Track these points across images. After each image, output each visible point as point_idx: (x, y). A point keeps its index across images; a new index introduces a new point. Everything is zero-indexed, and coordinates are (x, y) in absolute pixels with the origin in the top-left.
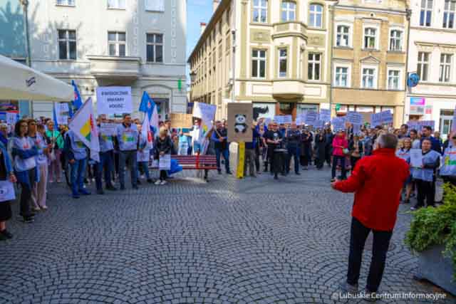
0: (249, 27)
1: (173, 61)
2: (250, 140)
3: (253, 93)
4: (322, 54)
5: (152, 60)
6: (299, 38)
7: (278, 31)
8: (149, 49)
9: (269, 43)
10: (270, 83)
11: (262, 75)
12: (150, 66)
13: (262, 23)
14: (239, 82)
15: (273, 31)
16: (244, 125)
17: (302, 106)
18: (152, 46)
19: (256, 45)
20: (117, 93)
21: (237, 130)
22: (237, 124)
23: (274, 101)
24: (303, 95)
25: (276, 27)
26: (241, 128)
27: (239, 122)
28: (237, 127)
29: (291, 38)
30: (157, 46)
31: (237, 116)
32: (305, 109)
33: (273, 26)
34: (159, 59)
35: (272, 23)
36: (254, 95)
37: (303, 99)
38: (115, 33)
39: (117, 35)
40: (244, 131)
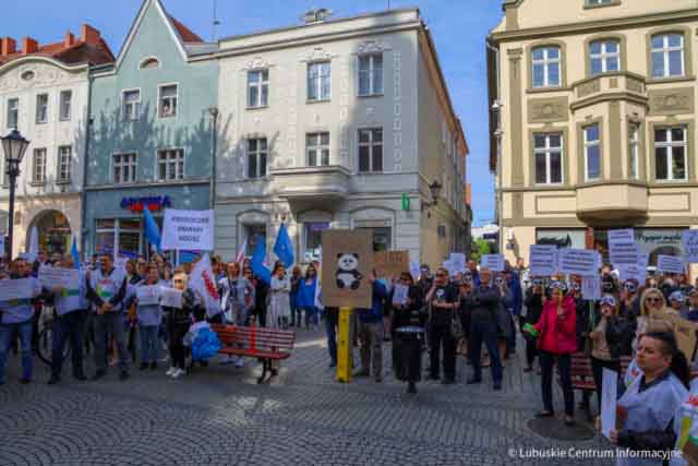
0: (525, 98)
1: (397, 168)
2: (368, 304)
3: (537, 213)
4: (686, 126)
5: (368, 170)
6: (622, 103)
7: (579, 96)
8: (363, 152)
9: (567, 120)
10: (571, 193)
11: (556, 177)
12: (363, 178)
13: (553, 86)
14: (510, 194)
15: (572, 97)
16: (354, 272)
17: (646, 233)
18: (367, 148)
19: (539, 126)
20: (194, 220)
21: (340, 284)
22: (341, 271)
23: (582, 224)
24: (645, 212)
25: (576, 89)
26: (348, 279)
27: (345, 268)
28: (342, 277)
29: (606, 104)
30: (374, 148)
31: (339, 256)
32: (653, 238)
33: (572, 89)
34: (378, 166)
35: (569, 83)
36: (539, 216)
37: (647, 218)
38: (315, 135)
39: (319, 138)
40: (355, 286)
